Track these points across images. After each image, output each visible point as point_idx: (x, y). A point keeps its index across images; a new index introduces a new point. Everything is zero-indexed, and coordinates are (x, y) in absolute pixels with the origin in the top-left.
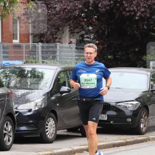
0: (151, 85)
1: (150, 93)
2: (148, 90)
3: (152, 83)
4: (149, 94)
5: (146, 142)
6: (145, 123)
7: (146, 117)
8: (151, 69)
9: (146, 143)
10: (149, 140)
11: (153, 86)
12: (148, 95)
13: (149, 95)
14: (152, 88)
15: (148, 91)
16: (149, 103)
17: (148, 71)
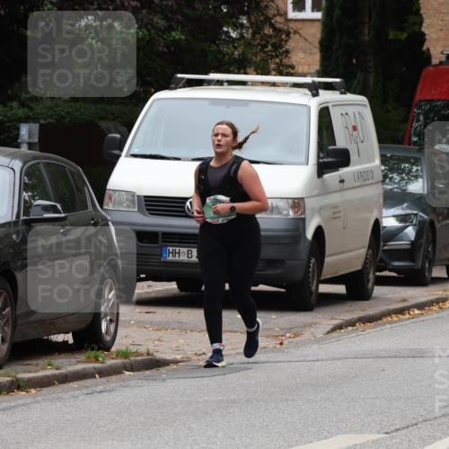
0: (25, 202)
1: (21, 228)
2: (14, 218)
3: (26, 195)
4: (17, 233)
5: (8, 393)
6: (6, 329)
7: (8, 309)
8: (24, 149)
9: (7, 397)
10: (19, 388)
11: (30, 207)
12: (14, 237)
13: (17, 237)
14: (27, 212)
15: (15, 223)
16: (19, 264)
17: (13, 156)
